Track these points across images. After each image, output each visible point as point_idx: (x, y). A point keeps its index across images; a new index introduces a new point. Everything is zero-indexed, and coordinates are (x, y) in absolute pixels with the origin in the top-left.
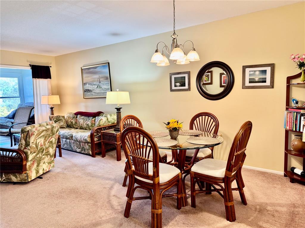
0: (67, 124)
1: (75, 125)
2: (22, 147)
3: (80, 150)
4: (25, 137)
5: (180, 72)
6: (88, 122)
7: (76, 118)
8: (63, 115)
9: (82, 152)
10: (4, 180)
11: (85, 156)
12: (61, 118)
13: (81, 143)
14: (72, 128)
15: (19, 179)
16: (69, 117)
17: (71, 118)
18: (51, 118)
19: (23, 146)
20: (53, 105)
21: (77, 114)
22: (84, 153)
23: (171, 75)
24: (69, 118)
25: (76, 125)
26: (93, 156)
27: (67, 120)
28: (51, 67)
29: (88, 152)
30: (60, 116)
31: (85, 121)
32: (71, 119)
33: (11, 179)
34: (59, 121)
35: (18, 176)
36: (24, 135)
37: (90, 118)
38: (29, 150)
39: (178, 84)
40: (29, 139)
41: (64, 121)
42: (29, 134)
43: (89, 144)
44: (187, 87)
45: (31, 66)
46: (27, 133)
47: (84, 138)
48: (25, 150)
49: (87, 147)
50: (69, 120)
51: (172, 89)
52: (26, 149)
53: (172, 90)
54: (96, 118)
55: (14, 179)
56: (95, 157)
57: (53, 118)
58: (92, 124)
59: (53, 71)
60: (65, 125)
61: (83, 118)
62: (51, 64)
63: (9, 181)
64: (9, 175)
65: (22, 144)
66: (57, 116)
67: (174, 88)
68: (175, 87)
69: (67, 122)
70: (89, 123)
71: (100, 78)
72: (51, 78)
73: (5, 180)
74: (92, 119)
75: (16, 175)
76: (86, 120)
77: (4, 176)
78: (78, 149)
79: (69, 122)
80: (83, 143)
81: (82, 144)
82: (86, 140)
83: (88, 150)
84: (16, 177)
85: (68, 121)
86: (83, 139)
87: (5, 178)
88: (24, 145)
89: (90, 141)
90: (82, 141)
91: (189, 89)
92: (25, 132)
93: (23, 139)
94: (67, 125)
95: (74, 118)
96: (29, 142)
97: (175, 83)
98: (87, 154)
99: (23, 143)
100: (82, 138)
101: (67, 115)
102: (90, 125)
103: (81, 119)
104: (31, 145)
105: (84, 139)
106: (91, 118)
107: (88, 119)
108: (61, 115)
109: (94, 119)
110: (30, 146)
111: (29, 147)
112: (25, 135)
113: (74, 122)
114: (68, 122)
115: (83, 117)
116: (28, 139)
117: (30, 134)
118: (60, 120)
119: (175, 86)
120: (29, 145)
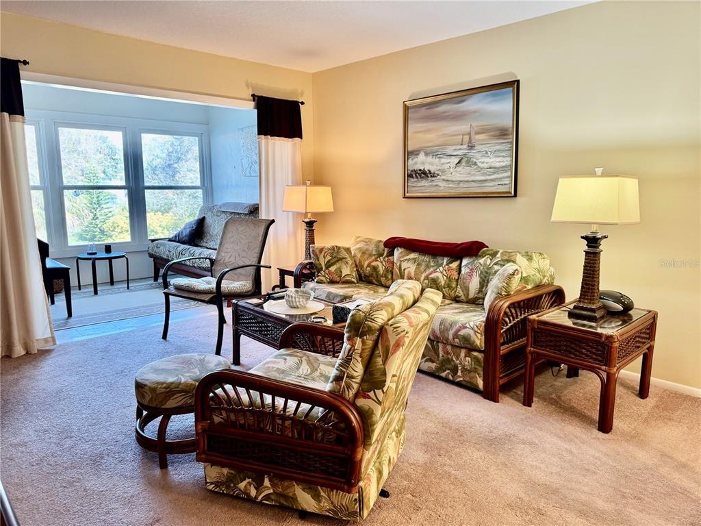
0: (357, 270)
1: (386, 277)
2: (349, 387)
3: (433, 365)
4: (367, 353)
6: (435, 272)
7: (387, 256)
8: (347, 246)
9: (443, 375)
10: (267, 497)
11: (456, 389)
12: (343, 254)
13: (441, 346)
14: (374, 284)
15: (326, 504)
16: (364, 253)
17: (371, 255)
18: (318, 252)
19: (353, 384)
20: (314, 214)
21: (392, 244)
22: (451, 378)
24: (366, 257)
25: (390, 277)
26: (490, 394)
27: (358, 262)
28: (303, 103)
29: (467, 379)
30: (339, 248)
31: (422, 268)
32: (373, 258)
33: (294, 499)
34: (338, 261)
35: (322, 494)
36: (363, 342)
37: (439, 259)
38: (380, 403)
40: (384, 363)
41: (350, 263)
42: (388, 340)
43: (476, 354)
45: (254, 100)
46: (374, 337)
47: (459, 330)
48: (361, 402)
49: (464, 360)
50: (365, 261)
52: (369, 397)
54: (465, 261)
55: (306, 500)
56: (498, 402)
57: (323, 253)
58: (449, 279)
59: (307, 116)
60: (354, 275)
61: (414, 259)
62: (302, 94)
63: (285, 503)
64: (286, 484)
65: (352, 377)
66: (333, 248)
69: (358, 266)
70: (440, 275)
71: (473, 134)
72: (301, 138)
73: (273, 497)
74: (451, 262)
75: (317, 490)
76: (428, 267)
77: (267, 482)
78: (426, 361)
79: (365, 266)
80: (449, 348)
81: (444, 348)
82: (466, 339)
83: (470, 371)
84: (317, 497)
85: (360, 262)
86: (451, 333)
87: (271, 491)
88: (358, 380)
89: (483, 345)
90: (447, 339)
92: (370, 330)
93: (359, 359)
94: (360, 275)
95: (381, 255)
96: (384, 373)
98: (464, 383)
99: (355, 374)
100: (448, 330)
101: (358, 246)
102: (443, 283)
103: (409, 260)
104: (388, 383)
105: (456, 335)
106: (445, 260)
107: (432, 264)
108: (341, 246)
109: (455, 265)
110: (385, 389)
111: (379, 392)
112: (370, 343)
113: (381, 269)
114: (362, 267)
115: (413, 256)
116: (379, 360)
117: (392, 343)
118: (340, 259)
120: (380, 385)
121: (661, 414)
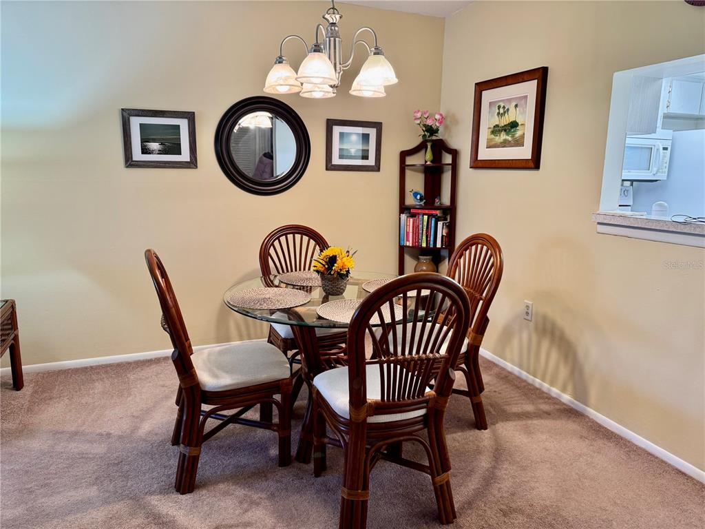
5: (161, 111)
23: (125, 114)
39: (155, 146)
44: (185, 156)
51: (134, 159)
53: (130, 162)
67: (137, 155)
68: (143, 153)
91: (193, 163)
97: (144, 140)
119: (145, 151)
121: (41, 398)
